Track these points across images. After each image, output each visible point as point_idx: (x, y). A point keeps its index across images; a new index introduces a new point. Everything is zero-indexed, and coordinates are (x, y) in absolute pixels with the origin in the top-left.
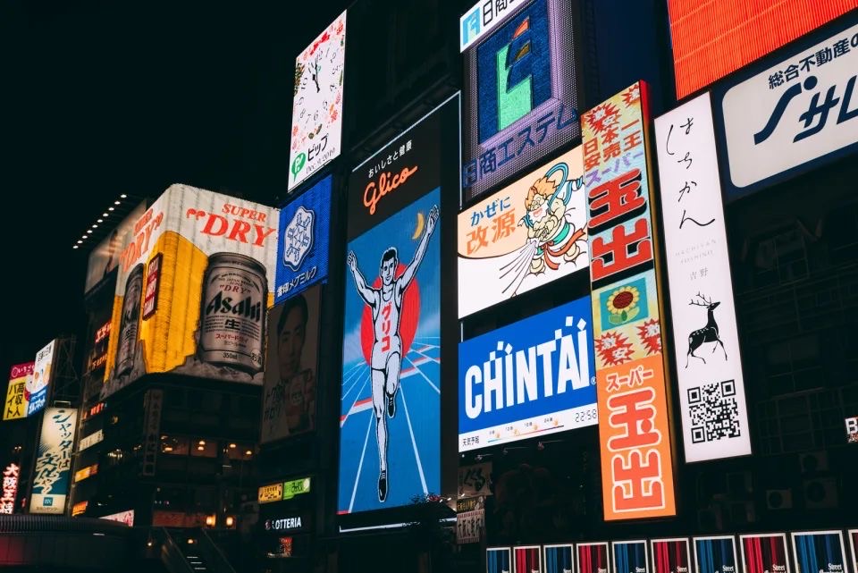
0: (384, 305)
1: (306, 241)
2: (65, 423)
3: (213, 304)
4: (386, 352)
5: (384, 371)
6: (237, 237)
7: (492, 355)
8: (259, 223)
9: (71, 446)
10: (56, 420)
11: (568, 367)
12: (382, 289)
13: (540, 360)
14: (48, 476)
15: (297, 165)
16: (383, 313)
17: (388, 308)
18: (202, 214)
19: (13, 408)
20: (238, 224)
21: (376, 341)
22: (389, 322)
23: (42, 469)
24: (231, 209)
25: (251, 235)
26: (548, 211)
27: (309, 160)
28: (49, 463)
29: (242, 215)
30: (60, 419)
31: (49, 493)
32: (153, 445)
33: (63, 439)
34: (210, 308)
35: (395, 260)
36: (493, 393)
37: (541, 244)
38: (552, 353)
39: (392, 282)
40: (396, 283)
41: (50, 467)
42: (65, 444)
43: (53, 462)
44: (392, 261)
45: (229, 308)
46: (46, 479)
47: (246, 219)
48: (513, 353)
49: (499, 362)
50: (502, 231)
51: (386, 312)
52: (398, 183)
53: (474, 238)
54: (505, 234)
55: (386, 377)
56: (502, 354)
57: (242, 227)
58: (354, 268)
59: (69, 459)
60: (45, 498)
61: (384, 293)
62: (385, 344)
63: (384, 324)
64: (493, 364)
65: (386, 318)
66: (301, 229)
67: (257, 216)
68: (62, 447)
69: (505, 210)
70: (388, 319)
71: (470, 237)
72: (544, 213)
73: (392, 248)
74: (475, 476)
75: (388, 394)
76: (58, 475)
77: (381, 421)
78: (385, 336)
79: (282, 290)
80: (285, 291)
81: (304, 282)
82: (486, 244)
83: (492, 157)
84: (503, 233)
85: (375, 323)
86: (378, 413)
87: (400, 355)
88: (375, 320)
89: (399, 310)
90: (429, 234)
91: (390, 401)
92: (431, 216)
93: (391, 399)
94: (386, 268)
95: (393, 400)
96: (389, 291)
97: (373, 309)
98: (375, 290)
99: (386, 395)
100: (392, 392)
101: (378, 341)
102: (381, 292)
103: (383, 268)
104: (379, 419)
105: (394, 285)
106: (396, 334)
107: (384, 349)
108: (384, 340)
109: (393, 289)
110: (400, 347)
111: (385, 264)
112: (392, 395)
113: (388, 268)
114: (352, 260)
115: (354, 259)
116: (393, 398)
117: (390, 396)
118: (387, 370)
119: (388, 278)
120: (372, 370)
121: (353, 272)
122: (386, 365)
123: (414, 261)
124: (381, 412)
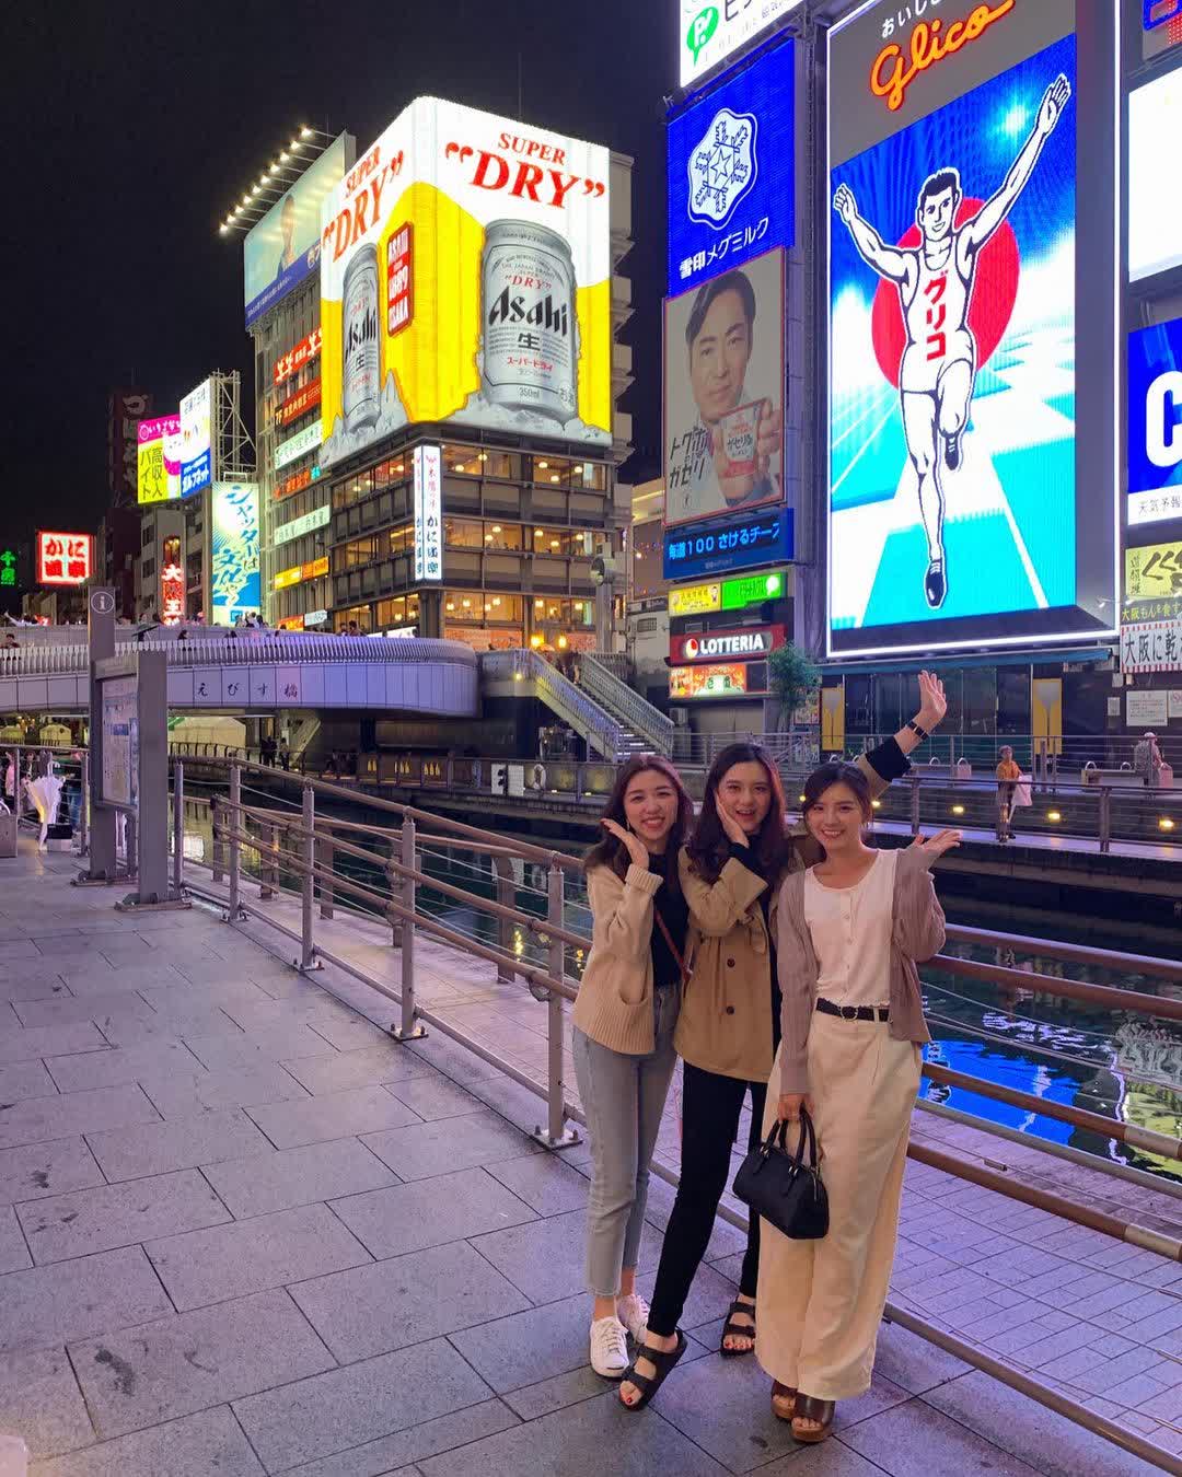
0: (927, 277)
1: (742, 174)
2: (244, 505)
3: (499, 307)
4: (937, 362)
5: (933, 394)
6: (525, 191)
8: (556, 167)
9: (257, 537)
10: (231, 500)
12: (924, 248)
14: (231, 580)
15: (698, 32)
16: (927, 291)
17: (941, 283)
18: (468, 151)
19: (151, 486)
20: (524, 168)
21: (912, 343)
22: (942, 309)
23: (221, 573)
24: (511, 142)
25: (546, 189)
27: (728, 19)
28: (230, 561)
29: (529, 152)
30: (236, 499)
31: (236, 605)
32: (434, 533)
33: (243, 529)
34: (493, 315)
35: (955, 192)
39: (949, 233)
40: (958, 235)
41: (232, 568)
42: (249, 535)
43: (235, 561)
44: (947, 193)
45: (521, 314)
46: (228, 584)
47: (534, 160)
51: (935, 290)
52: (960, 41)
55: (938, 404)
57: (530, 175)
58: (850, 215)
59: (258, 557)
60: (232, 612)
62: (935, 346)
63: (929, 314)
65: (934, 301)
66: (727, 151)
67: (552, 155)
68: (244, 539)
70: (940, 302)
73: (948, 170)
74: (1170, 562)
75: (945, 434)
76: (245, 580)
77: (929, 480)
78: (933, 332)
79: (691, 266)
80: (697, 267)
81: (742, 247)
85: (906, 310)
86: (922, 468)
87: (971, 365)
88: (907, 304)
89: (966, 284)
90: (1044, 134)
91: (948, 444)
92: (1049, 97)
93: (952, 440)
94: (932, 209)
95: (956, 442)
96: (941, 251)
97: (900, 286)
98: (905, 252)
99: (939, 435)
100: (951, 429)
101: (914, 343)
102: (921, 254)
103: (926, 208)
104: (922, 477)
105: (954, 238)
106: (962, 327)
107: (931, 357)
108: (931, 339)
109: (950, 246)
110: (971, 349)
111: (930, 200)
112: (952, 436)
113: (937, 208)
114: (845, 201)
115: (849, 198)
116: (956, 440)
117: (949, 437)
118: (940, 391)
119: (939, 228)
120: (904, 392)
121: (849, 222)
122: (938, 382)
123: (1005, 188)
124: (927, 463)
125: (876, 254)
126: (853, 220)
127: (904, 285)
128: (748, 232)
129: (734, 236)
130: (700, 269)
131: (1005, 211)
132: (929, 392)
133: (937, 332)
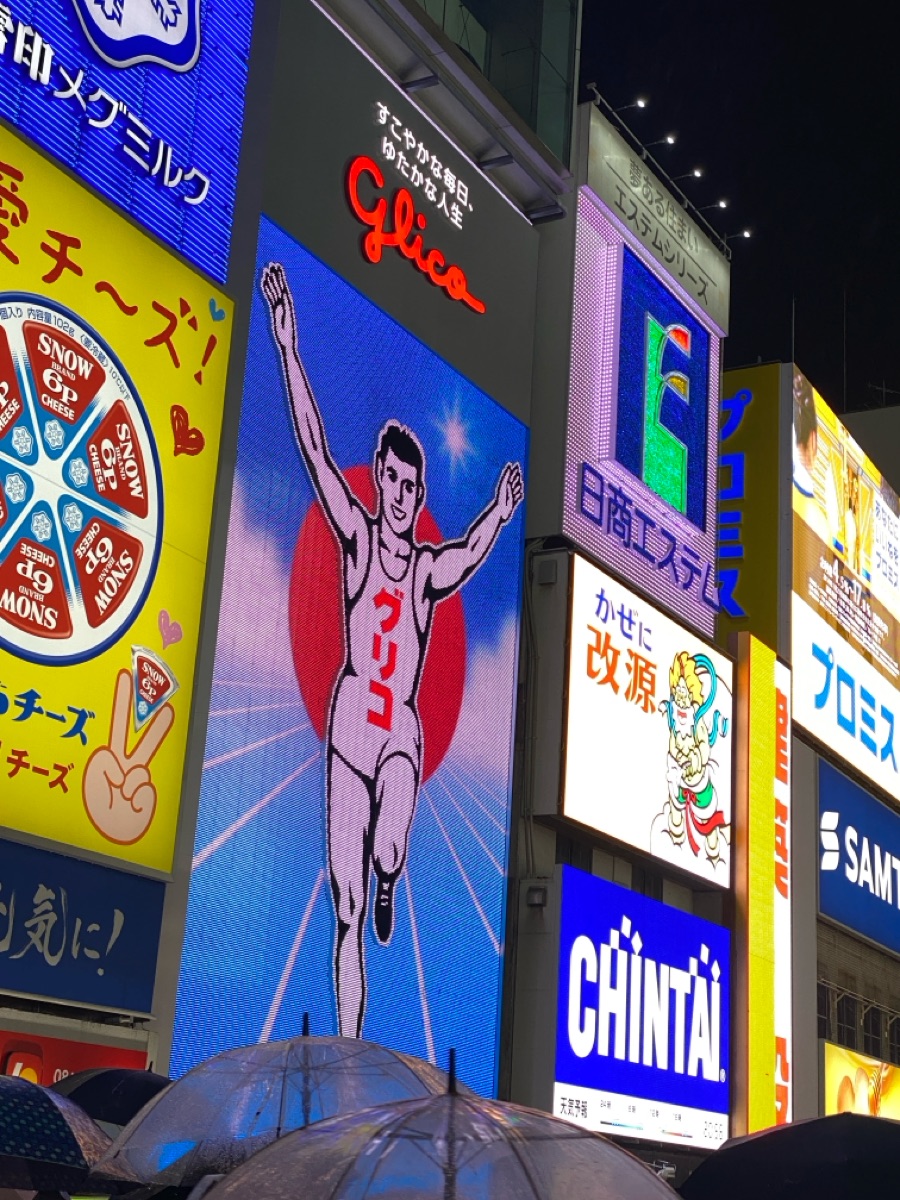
4: (381, 734)
5: (370, 784)
7: (614, 935)
11: (700, 1035)
12: (378, 522)
13: (672, 993)
16: (382, 599)
17: (392, 603)
22: (393, 648)
35: (419, 483)
36: (612, 1017)
38: (687, 995)
39: (406, 536)
40: (419, 552)
48: (644, 954)
49: (622, 955)
50: (640, 691)
51: (386, 611)
53: (597, 649)
54: (642, 703)
55: (375, 809)
56: (625, 944)
61: (381, 543)
62: (377, 704)
63: (377, 640)
64: (613, 963)
65: (386, 627)
69: (645, 652)
70: (390, 636)
75: (377, 864)
77: (351, 939)
78: (378, 678)
79: (6, 33)
80: (26, 60)
81: (145, 166)
82: (616, 688)
83: (628, 513)
84: (640, 697)
85: (351, 604)
87: (417, 774)
88: (351, 596)
89: (422, 638)
90: (502, 520)
91: (381, 891)
93: (386, 886)
94: (393, 477)
95: (389, 892)
96: (397, 555)
97: (345, 559)
98: (358, 506)
99: (371, 866)
100: (388, 868)
101: (355, 675)
102: (375, 528)
103: (387, 464)
104: (344, 928)
105: (414, 552)
106: (409, 703)
107: (373, 718)
108: (376, 688)
109: (407, 558)
110: (418, 747)
111: (392, 459)
112: (387, 878)
113: (399, 480)
114: (280, 301)
115: (287, 307)
116: (390, 888)
117: (383, 877)
118: (379, 784)
119: (400, 515)
120: (332, 750)
121: (283, 348)
122: (378, 770)
123: (463, 545)
124: (352, 907)
125: (317, 458)
126: (289, 351)
127: (350, 558)
128: (166, 155)
129: (131, 116)
130: (33, 74)
131: (463, 578)
132: (365, 778)
133: (383, 683)
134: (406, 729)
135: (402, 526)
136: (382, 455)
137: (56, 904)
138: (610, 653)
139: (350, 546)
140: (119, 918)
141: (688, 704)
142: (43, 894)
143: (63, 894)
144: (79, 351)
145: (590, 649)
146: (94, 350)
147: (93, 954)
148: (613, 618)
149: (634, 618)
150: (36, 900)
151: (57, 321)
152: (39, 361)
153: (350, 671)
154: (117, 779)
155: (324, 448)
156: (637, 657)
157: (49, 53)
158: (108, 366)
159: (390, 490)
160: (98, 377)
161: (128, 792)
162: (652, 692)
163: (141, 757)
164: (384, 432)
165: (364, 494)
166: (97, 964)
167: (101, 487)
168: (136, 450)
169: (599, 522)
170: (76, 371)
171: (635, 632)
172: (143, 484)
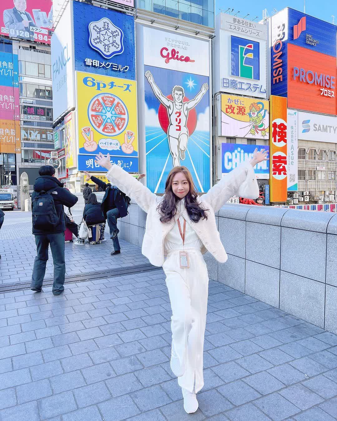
1: (118, 46)
4: (179, 132)
7: (236, 151)
16: (176, 113)
17: (180, 113)
22: (180, 120)
26: (257, 115)
35: (183, 93)
36: (236, 163)
37: (254, 125)
39: (181, 102)
40: (184, 104)
48: (244, 153)
51: (178, 114)
53: (228, 108)
54: (242, 114)
58: (152, 81)
61: (176, 105)
62: (178, 128)
64: (236, 155)
65: (178, 117)
69: (242, 106)
70: (179, 118)
71: (227, 107)
72: (255, 115)
73: (180, 87)
75: (181, 149)
77: (177, 160)
78: (178, 124)
79: (91, 62)
80: (95, 64)
81: (117, 70)
82: (234, 113)
83: (236, 83)
84: (241, 113)
85: (170, 116)
86: (175, 156)
87: (187, 136)
88: (170, 114)
89: (186, 116)
90: (203, 93)
92: (204, 86)
93: (183, 152)
94: (177, 94)
96: (179, 106)
97: (168, 109)
98: (170, 101)
99: (179, 150)
100: (183, 149)
101: (172, 125)
102: (174, 103)
104: (175, 159)
105: (183, 104)
106: (185, 126)
107: (177, 130)
108: (177, 126)
109: (182, 106)
110: (187, 132)
111: (176, 92)
112: (183, 151)
113: (178, 94)
114: (150, 76)
115: (151, 76)
116: (184, 152)
117: (182, 151)
118: (180, 139)
119: (179, 100)
120: (169, 136)
121: (151, 83)
122: (179, 137)
123: (195, 100)
124: (176, 156)
125: (160, 96)
126: (153, 83)
127: (169, 109)
128: (120, 66)
129: (113, 64)
130: (96, 66)
131: (195, 105)
132: (177, 139)
133: (179, 125)
134: (184, 130)
135: (180, 101)
136: (174, 92)
137: (121, 162)
138: (232, 108)
139: (169, 107)
140: (131, 163)
141: (255, 111)
142: (119, 161)
143: (122, 161)
144: (110, 97)
145: (227, 109)
146: (112, 96)
147: (128, 167)
148: (233, 102)
149: (238, 101)
150: (118, 162)
151: (106, 95)
152: (104, 101)
153: (171, 124)
154: (127, 146)
155: (162, 94)
156: (240, 107)
157: (98, 62)
158: (115, 98)
159: (176, 97)
160: (114, 100)
161: (129, 147)
162: (245, 112)
163: (130, 143)
164: (174, 88)
165: (171, 98)
166: (128, 168)
167: (117, 113)
168: (122, 107)
169: (228, 87)
170: (110, 100)
171: (239, 103)
172: (124, 111)
